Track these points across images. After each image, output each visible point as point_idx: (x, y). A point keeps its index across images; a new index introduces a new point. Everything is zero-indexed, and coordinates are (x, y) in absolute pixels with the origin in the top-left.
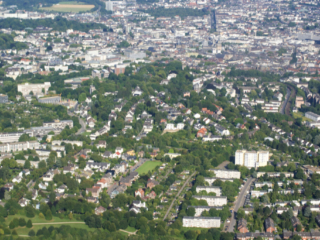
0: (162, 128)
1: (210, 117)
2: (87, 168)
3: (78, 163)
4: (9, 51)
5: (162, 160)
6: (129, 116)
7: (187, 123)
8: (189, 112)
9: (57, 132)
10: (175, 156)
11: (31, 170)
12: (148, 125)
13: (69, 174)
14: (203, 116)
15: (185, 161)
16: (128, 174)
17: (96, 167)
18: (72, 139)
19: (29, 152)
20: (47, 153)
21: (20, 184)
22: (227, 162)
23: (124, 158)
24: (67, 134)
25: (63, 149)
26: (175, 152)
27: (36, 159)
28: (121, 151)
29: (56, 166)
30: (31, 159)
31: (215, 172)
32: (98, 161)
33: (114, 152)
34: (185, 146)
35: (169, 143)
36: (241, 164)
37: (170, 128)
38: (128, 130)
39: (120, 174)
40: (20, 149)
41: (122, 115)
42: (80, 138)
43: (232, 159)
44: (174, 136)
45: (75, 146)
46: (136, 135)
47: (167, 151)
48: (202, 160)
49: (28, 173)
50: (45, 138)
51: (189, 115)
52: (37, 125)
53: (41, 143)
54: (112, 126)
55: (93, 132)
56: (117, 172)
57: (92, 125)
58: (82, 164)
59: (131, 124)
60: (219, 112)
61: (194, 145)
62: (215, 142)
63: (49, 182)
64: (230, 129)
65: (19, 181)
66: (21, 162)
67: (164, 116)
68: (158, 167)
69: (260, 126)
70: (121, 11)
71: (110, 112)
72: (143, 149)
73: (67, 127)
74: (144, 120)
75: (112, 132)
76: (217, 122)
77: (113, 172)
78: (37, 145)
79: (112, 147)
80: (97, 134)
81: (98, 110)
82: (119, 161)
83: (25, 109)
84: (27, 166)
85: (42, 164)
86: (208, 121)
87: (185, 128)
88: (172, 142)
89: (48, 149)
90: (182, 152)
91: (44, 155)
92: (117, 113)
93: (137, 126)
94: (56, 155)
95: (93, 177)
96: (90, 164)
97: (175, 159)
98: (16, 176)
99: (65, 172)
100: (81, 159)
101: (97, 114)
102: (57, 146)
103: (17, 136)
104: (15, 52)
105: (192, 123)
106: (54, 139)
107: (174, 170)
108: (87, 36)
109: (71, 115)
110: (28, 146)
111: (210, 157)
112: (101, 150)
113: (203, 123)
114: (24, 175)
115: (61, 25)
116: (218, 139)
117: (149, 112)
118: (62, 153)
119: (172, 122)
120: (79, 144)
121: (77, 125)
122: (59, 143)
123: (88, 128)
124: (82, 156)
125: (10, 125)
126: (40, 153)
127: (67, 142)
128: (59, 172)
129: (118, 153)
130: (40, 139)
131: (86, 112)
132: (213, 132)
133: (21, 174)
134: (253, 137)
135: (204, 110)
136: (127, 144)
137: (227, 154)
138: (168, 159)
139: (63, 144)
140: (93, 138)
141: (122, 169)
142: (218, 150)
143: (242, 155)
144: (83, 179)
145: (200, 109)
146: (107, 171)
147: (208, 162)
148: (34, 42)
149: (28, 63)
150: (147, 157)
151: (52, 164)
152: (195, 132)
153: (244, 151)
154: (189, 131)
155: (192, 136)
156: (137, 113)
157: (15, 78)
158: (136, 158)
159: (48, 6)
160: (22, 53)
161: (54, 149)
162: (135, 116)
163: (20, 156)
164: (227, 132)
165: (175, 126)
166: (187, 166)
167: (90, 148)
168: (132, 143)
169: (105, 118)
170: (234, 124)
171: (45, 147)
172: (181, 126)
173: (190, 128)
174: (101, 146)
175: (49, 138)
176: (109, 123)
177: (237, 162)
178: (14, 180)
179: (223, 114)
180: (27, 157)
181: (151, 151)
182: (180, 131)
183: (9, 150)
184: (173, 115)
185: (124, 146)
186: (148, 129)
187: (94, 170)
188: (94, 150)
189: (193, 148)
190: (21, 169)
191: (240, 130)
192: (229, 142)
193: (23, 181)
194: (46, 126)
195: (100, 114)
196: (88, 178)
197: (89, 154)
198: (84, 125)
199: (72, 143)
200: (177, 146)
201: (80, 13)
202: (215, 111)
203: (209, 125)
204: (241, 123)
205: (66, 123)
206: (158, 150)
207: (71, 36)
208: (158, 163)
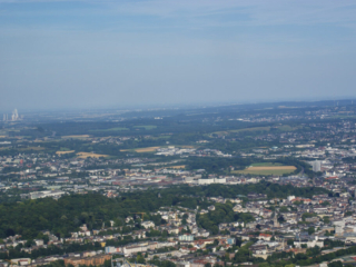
4: (237, 225)
70: (331, 171)
104: (243, 225)
108: (314, 203)
115: (275, 191)
148: (257, 212)
149: (268, 239)
157: (265, 257)
159: (242, 169)
160: (252, 226)
201: (285, 175)
207: (296, 203)
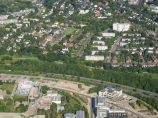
0: (78, 12)
1: (102, 7)
2: (40, 32)
3: (36, 30)
5: (77, 28)
6: (62, 6)
7: (90, 10)
8: (92, 4)
9: (26, 14)
10: (84, 26)
11: (13, 33)
12: (71, 11)
13: (31, 35)
14: (99, 6)
15: (88, 28)
16: (60, 35)
17: (45, 31)
18: (34, 18)
19: (12, 24)
20: (21, 25)
21: (7, 40)
22: (109, 29)
23: (58, 27)
24: (31, 15)
25: (29, 22)
26: (84, 24)
27: (16, 28)
28: (57, 23)
29: (25, 31)
30: (13, 27)
31: (103, 33)
32: (46, 28)
33: (54, 24)
34: (89, 21)
35: (81, 19)
36: (116, 29)
37: (82, 12)
38: (61, 13)
39: (56, 35)
40: (8, 23)
41: (59, 6)
42: (38, 17)
43: (112, 27)
44: (84, 16)
45: (35, 21)
46: (65, 16)
47: (80, 24)
48: (97, 28)
49: (11, 34)
50: (20, 17)
51: (92, 6)
52: (17, 11)
53: (19, 20)
54: (54, 11)
55: (44, 14)
56: (55, 34)
57: (44, 11)
58: (38, 30)
59: (63, 10)
60: (107, 4)
61: (93, 20)
62: (104, 19)
63: (21, 39)
64: (111, 13)
65: (7, 38)
66: (8, 29)
67: (80, 6)
68: (75, 31)
69: (126, 11)
71: (53, 5)
72: (68, 22)
73: (32, 12)
74: (69, 8)
75: (53, 14)
76: (105, 9)
77: (53, 34)
78: (16, 21)
79: (53, 21)
80: (46, 15)
81: (47, 3)
82: (56, 28)
83: (12, 3)
84: (11, 31)
85: (18, 30)
86: (101, 9)
87: (89, 12)
88: (83, 19)
89: (21, 23)
90: (87, 24)
91: (19, 26)
92: (56, 5)
93: (66, 11)
94: (25, 25)
95: (43, 36)
96: (42, 30)
97: (84, 27)
98: (6, 35)
99: (29, 34)
100: (37, 27)
101: (47, 5)
102: (26, 21)
103: (7, 16)
105: (93, 10)
106: (24, 18)
107: (83, 33)
109: (34, 6)
110: (12, 21)
111: (101, 26)
112: (48, 23)
113: (98, 10)
114: (9, 35)
116: (105, 17)
117: (72, 5)
118: (28, 24)
119: (83, 9)
120: (37, 20)
121: (37, 11)
122: (27, 20)
123: (42, 12)
124: (38, 26)
125: (4, 11)
126: (17, 25)
127: (31, 19)
128: (26, 34)
129: (56, 25)
130: (18, 18)
131: (41, 5)
132: (103, 14)
133: (8, 35)
134: (122, 16)
135: (99, 3)
136: (60, 20)
137: (109, 25)
138: (80, 27)
139: (29, 20)
140: (44, 17)
141: (57, 32)
142: (105, 23)
143: (116, 25)
144: (38, 37)
145: (98, 3)
146: (50, 33)
147: (100, 28)
150: (70, 26)
151: (23, 30)
152: (94, 14)
153: (117, 23)
154: (91, 14)
155: (93, 16)
156: (66, 5)
158: (64, 27)
161: (25, 22)
162: (65, 6)
163: (8, 26)
164: (110, 14)
165: (85, 11)
166: (89, 31)
167: (42, 22)
168: (63, 20)
169: (50, 8)
170: (114, 10)
171: (20, 22)
172: (87, 11)
173: (91, 12)
174: (48, 21)
175: (22, 17)
176: (52, 10)
177: (114, 29)
178: (5, 38)
179: (108, 5)
180: (11, 27)
181: (72, 23)
182: (87, 14)
183: (2, 23)
184: (84, 6)
185: (59, 21)
186: (71, 13)
187: (43, 32)
188: (44, 23)
189: (92, 22)
190: (8, 32)
191: (116, 13)
192: (110, 19)
193: (9, 38)
194: (21, 11)
195: (48, 5)
196: (41, 36)
197: (42, 25)
198: (40, 10)
199: (33, 20)
200: (85, 21)
202: (105, 4)
203: (101, 10)
204: (117, 10)
205: (31, 10)
206: (75, 23)
208: (75, 29)
